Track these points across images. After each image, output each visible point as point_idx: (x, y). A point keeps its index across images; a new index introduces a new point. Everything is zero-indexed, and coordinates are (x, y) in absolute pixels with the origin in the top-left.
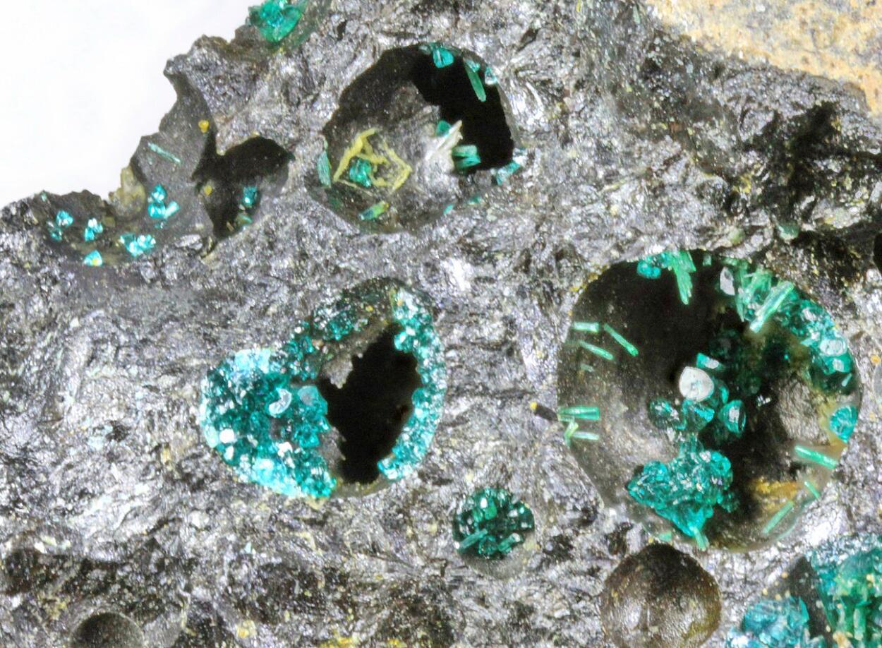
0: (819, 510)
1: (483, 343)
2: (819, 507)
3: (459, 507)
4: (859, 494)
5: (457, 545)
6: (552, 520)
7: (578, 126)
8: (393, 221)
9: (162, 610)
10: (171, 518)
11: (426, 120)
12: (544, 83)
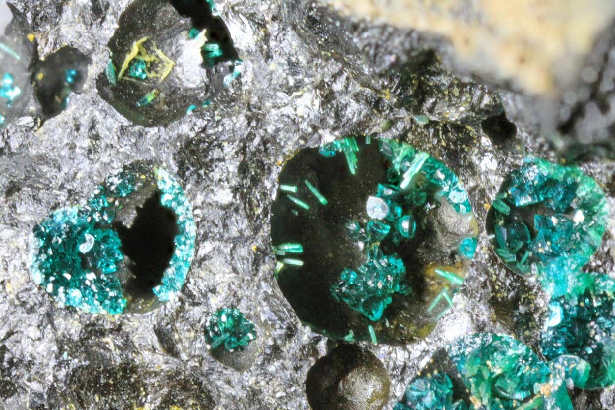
0: (453, 315)
1: (217, 205)
2: (452, 312)
3: (207, 321)
4: (478, 306)
5: (208, 347)
6: (268, 334)
7: (276, 46)
8: (162, 103)
9: (15, 390)
10: (15, 331)
11: (182, 28)
12: (253, 15)
